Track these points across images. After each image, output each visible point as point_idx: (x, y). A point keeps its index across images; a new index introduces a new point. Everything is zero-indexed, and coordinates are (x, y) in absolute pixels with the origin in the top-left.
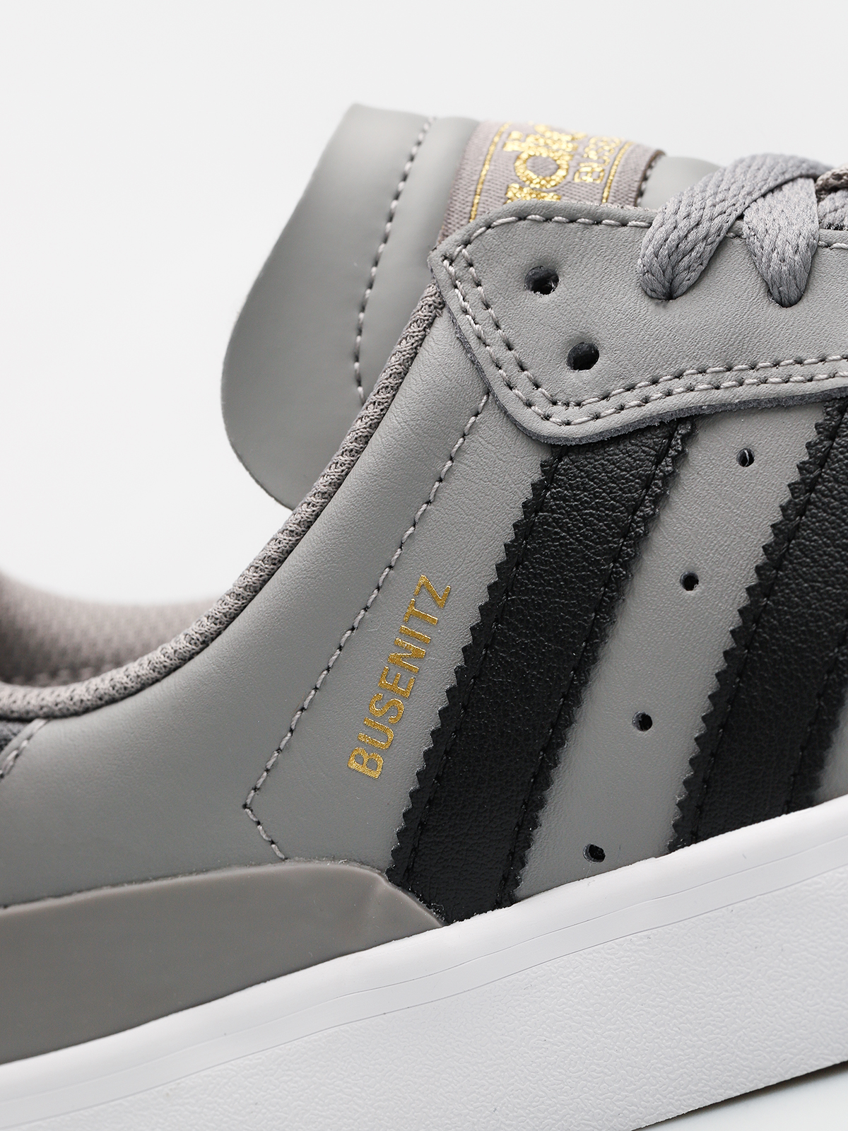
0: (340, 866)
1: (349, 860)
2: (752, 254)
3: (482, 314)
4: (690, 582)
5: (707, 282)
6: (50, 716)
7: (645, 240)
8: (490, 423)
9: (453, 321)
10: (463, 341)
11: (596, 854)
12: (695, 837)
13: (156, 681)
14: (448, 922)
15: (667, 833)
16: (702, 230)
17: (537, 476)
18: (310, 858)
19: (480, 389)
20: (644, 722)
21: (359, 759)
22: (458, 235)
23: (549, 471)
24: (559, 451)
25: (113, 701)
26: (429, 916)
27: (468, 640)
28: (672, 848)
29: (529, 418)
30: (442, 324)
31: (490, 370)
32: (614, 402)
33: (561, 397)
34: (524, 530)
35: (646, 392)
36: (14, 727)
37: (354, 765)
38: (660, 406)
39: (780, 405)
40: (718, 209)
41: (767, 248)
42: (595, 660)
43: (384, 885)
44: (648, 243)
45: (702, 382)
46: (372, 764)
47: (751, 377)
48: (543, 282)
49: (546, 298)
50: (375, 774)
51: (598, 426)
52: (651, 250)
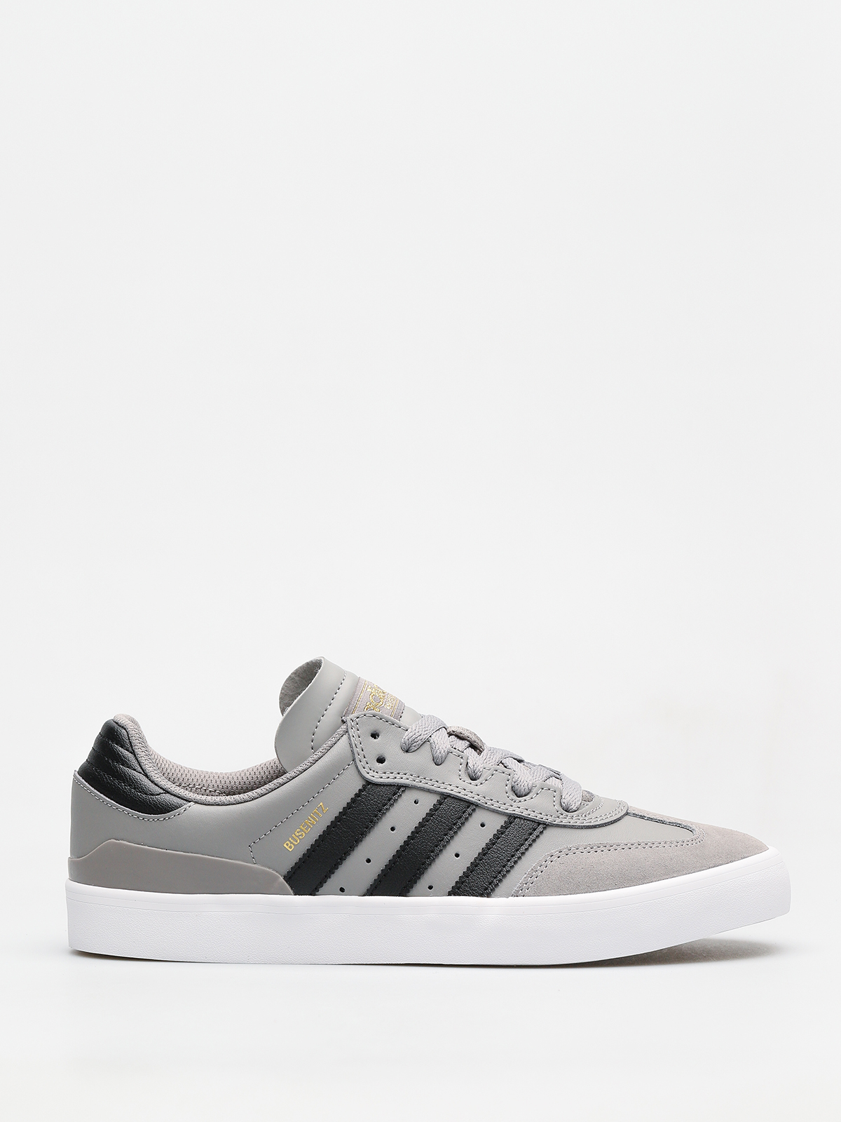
0: (271, 870)
1: (274, 870)
2: (432, 748)
3: (358, 739)
4: (393, 829)
5: (418, 751)
6: (196, 802)
7: (406, 734)
8: (352, 769)
9: (349, 738)
10: (351, 745)
11: (342, 890)
12: (371, 895)
13: (234, 804)
14: (295, 895)
15: (365, 891)
16: (421, 737)
17: (361, 787)
18: (263, 866)
19: (352, 759)
20: (368, 861)
21: (287, 845)
22: (356, 714)
23: (364, 787)
24: (368, 783)
25: (218, 805)
26: (292, 892)
27: (329, 824)
28: (364, 895)
29: (363, 772)
30: (345, 737)
31: (356, 755)
32: (387, 775)
33: (373, 769)
34: (353, 800)
35: (396, 776)
36: (185, 802)
37: (285, 845)
38: (398, 781)
39: (429, 791)
40: (426, 732)
41: (437, 748)
42: (361, 841)
43: (282, 879)
44: (406, 735)
45: (411, 778)
46: (290, 847)
47: (424, 781)
48: (374, 735)
49: (375, 740)
50: (290, 850)
51: (381, 780)
52: (407, 738)
